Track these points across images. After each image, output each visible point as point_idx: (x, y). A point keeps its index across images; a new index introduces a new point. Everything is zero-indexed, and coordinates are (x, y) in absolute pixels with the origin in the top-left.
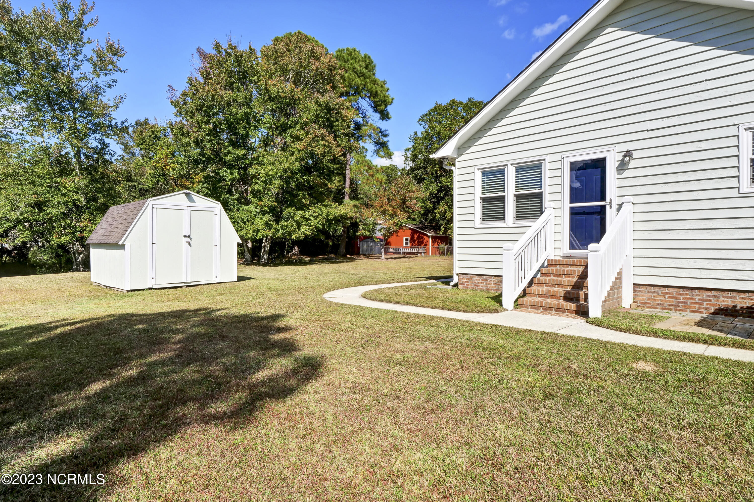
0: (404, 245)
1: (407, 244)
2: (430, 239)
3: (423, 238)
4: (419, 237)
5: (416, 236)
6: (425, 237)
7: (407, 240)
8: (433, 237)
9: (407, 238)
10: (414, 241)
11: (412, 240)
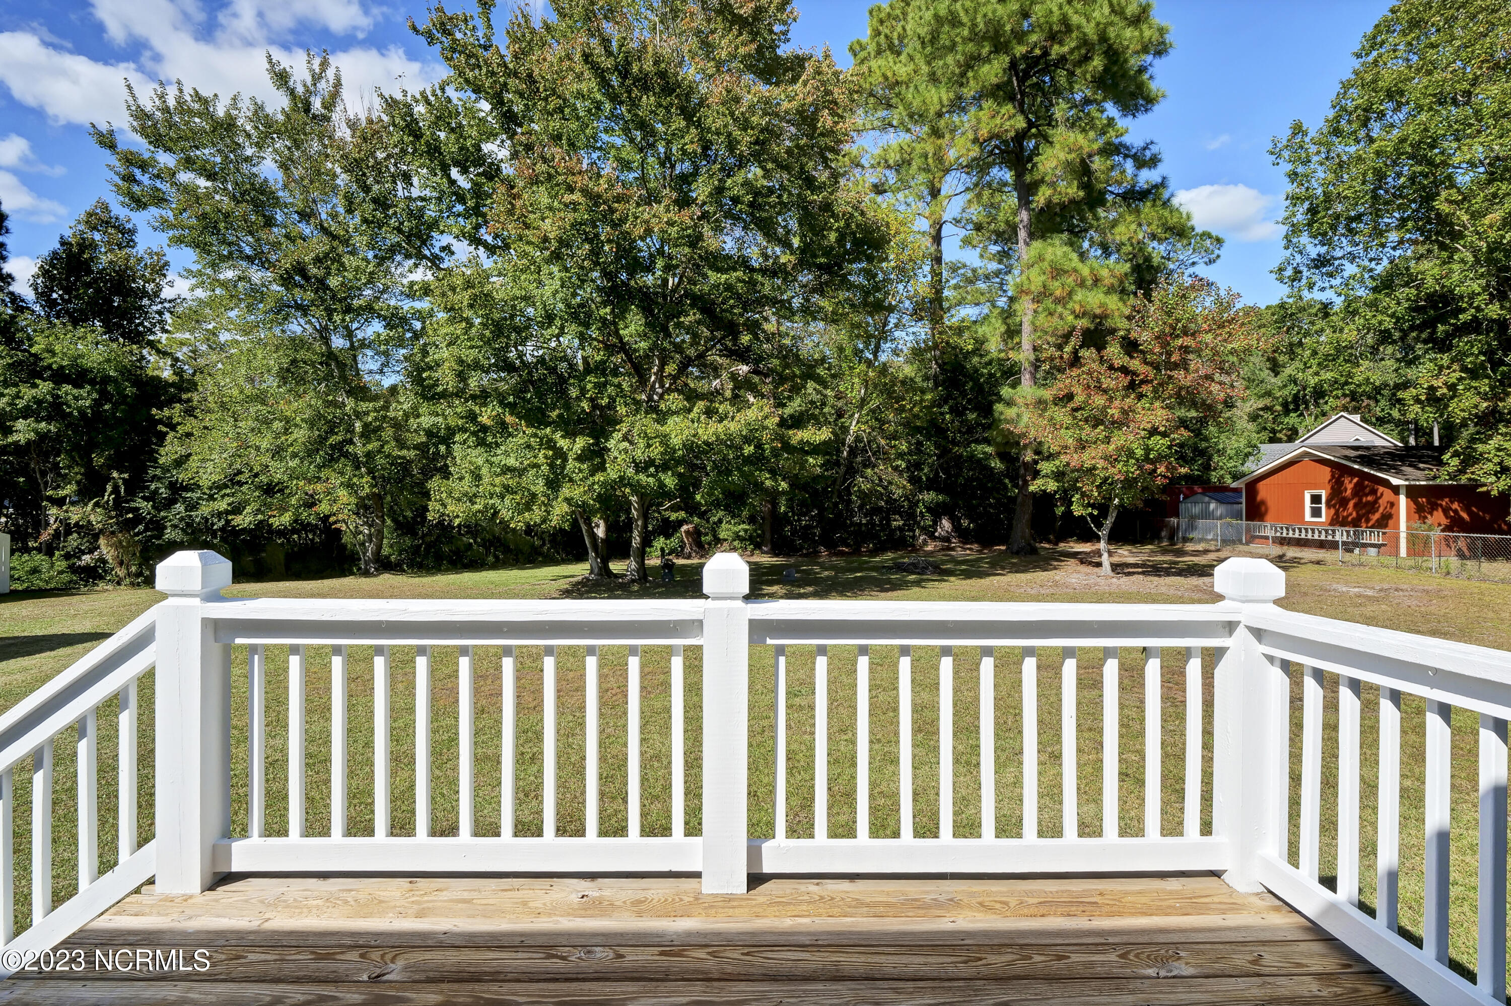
0: (1308, 517)
1: (1316, 513)
2: (1403, 499)
3: (1374, 492)
4: (1359, 490)
5: (1350, 487)
6: (1381, 489)
7: (1316, 499)
8: (1413, 492)
9: (1316, 492)
10: (1344, 502)
11: (1337, 499)
